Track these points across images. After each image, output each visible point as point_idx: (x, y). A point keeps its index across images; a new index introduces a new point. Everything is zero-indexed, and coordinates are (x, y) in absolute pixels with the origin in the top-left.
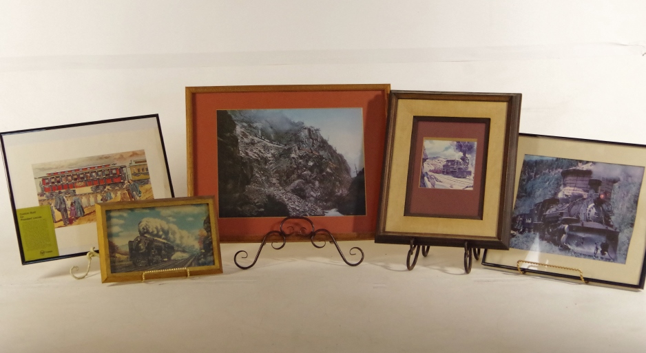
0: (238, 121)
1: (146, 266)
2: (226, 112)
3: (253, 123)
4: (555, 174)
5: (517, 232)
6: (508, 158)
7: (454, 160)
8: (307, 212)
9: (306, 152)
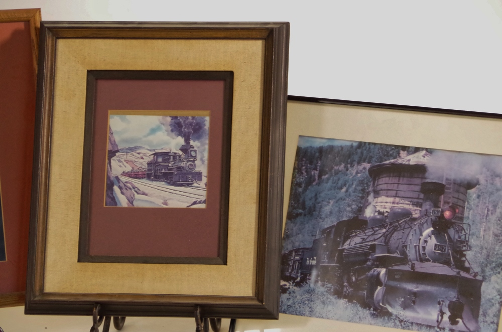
4: (357, 173)
5: (291, 282)
6: (270, 146)
7: (169, 153)
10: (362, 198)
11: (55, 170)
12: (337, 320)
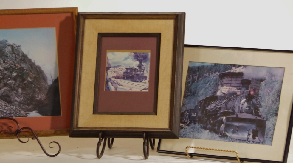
4: (214, 77)
5: (185, 124)
6: (176, 64)
7: (133, 68)
8: (13, 114)
9: (10, 65)
10: (216, 87)
11: (84, 75)
12: (204, 139)
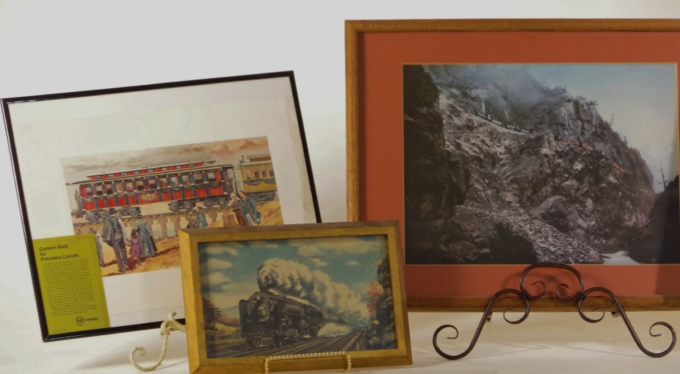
0: (441, 84)
1: (271, 347)
2: (420, 68)
3: (471, 89)
8: (571, 256)
9: (569, 145)
